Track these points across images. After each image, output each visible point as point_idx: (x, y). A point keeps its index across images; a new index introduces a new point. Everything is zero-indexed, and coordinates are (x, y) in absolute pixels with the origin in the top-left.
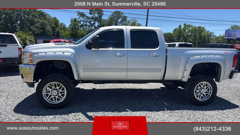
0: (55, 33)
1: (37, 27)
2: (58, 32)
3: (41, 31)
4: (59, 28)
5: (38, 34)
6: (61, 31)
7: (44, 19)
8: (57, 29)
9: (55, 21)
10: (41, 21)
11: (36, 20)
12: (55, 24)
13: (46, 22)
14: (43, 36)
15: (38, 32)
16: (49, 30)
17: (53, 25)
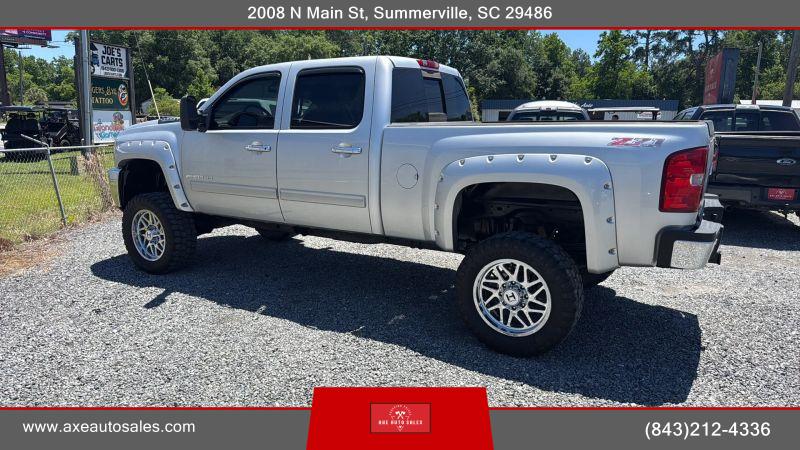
0: (546, 85)
1: (492, 73)
2: (557, 81)
3: (503, 82)
4: (564, 67)
5: (492, 92)
6: (566, 79)
7: (515, 46)
8: (557, 73)
9: (551, 47)
10: (504, 52)
11: (490, 50)
12: (551, 57)
13: (519, 52)
14: (506, 98)
15: (494, 86)
16: (525, 78)
17: (544, 59)
